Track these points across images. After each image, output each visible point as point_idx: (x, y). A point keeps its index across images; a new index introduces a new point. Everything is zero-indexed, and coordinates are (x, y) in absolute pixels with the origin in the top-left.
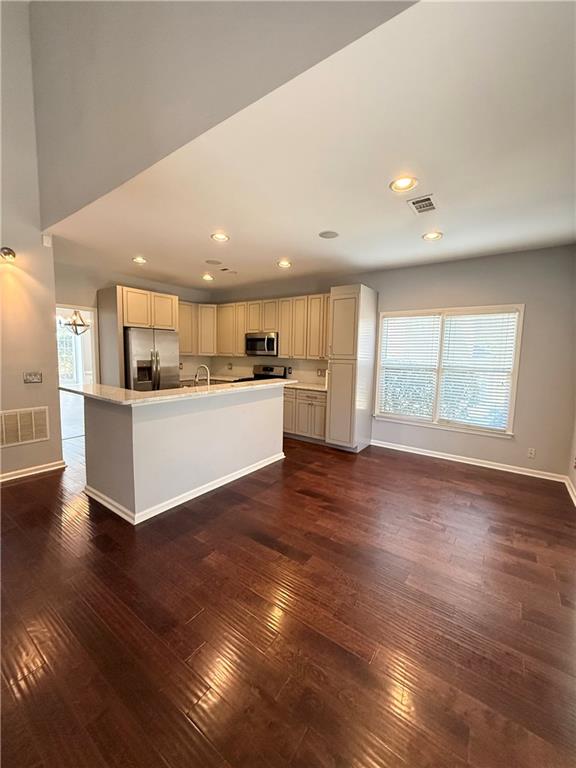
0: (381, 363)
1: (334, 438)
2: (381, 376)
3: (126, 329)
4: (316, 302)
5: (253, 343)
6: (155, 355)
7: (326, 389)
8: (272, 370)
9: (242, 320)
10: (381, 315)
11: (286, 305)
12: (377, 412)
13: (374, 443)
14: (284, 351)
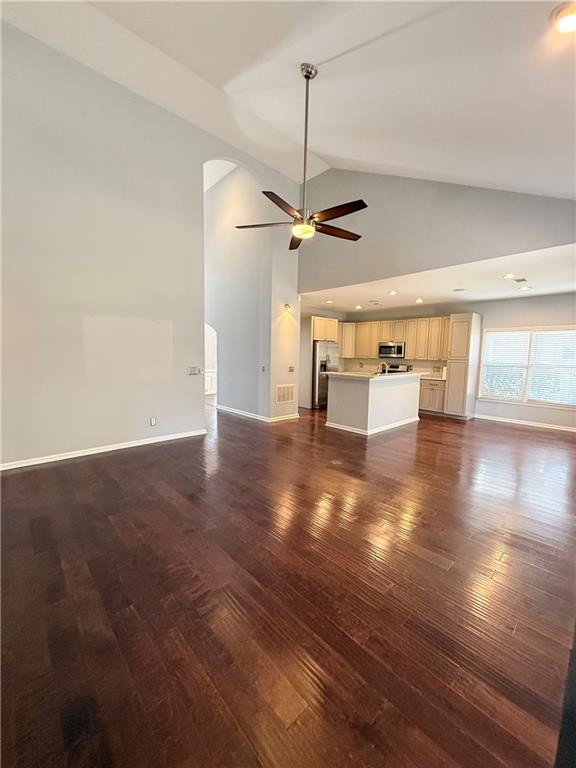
0: (484, 362)
1: (449, 410)
2: (483, 371)
3: (314, 341)
4: (436, 322)
5: (384, 349)
6: (328, 356)
7: (444, 378)
8: (398, 367)
9: (376, 334)
10: (485, 330)
11: (412, 325)
12: (480, 395)
13: (476, 416)
14: (409, 354)
